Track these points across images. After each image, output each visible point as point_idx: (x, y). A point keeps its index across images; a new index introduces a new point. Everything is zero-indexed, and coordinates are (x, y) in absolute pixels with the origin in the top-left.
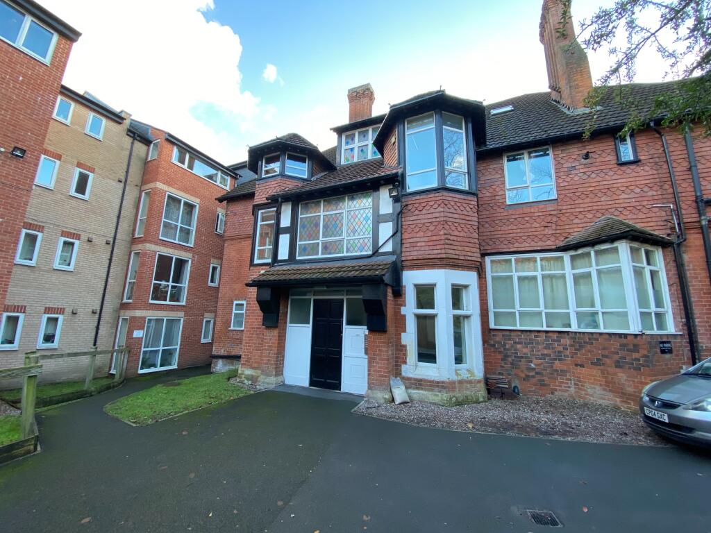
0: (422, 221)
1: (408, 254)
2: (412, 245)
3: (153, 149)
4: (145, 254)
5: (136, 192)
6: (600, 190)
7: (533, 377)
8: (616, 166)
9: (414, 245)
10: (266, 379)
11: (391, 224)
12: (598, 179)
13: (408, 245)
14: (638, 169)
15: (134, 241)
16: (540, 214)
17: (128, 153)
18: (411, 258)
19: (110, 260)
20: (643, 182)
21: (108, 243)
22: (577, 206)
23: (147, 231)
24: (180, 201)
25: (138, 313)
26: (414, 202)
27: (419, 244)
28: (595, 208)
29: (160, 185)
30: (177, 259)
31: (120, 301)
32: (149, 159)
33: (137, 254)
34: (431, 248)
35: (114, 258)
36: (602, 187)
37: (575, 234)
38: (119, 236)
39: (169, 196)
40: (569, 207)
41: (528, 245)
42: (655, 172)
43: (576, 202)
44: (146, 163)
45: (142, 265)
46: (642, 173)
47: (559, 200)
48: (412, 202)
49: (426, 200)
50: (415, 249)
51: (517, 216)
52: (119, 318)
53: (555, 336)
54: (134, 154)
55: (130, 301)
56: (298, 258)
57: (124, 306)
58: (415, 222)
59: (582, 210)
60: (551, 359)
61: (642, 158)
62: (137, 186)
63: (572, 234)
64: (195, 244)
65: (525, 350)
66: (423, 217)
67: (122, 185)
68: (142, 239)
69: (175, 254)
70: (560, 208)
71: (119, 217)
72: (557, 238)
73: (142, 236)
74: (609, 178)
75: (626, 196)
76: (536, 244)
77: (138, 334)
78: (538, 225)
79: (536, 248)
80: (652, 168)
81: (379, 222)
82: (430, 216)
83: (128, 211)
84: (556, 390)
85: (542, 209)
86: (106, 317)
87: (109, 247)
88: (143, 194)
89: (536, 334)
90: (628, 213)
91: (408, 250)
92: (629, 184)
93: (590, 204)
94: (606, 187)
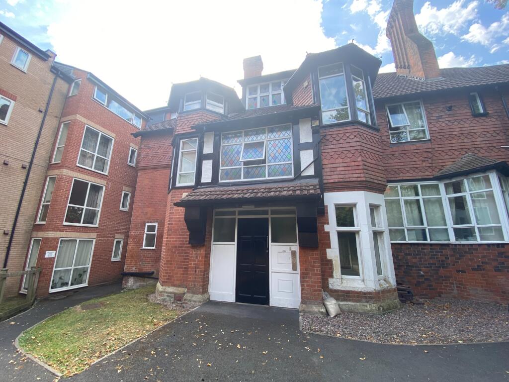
0: (340, 149)
1: (329, 177)
2: (332, 169)
3: (74, 87)
4: (61, 179)
5: (55, 122)
6: (462, 134)
7: (423, 282)
8: (471, 117)
9: (334, 170)
10: (192, 297)
11: (311, 152)
12: (460, 126)
13: (328, 170)
14: (488, 120)
15: (50, 166)
16: (418, 151)
17: (50, 87)
18: (332, 181)
19: (25, 183)
20: (492, 129)
21: (24, 168)
22: (447, 145)
23: (64, 158)
24: (97, 134)
25: (51, 234)
26: (332, 133)
27: (338, 169)
28: (460, 147)
29: (79, 117)
30: (92, 185)
31: (32, 223)
32: (70, 95)
33: (52, 179)
34: (350, 172)
35: (29, 182)
36: (463, 132)
37: (448, 166)
38: (35, 161)
39: (88, 129)
40: (440, 146)
41: (411, 175)
42: (499, 123)
43: (445, 143)
44: (67, 98)
45: (58, 188)
46: (491, 123)
47: (433, 141)
48: (330, 133)
49: (343, 132)
50: (335, 173)
51: (400, 152)
52: (31, 240)
53: (438, 249)
54: (56, 89)
55: (44, 223)
56: (220, 181)
57: (37, 228)
58: (333, 150)
59: (450, 148)
60: (437, 267)
61: (490, 112)
62: (56, 117)
63: (445, 167)
64: (109, 173)
65: (414, 260)
66: (341, 145)
67: (42, 115)
68: (59, 165)
69: (91, 180)
70: (433, 147)
71: (36, 143)
72: (433, 170)
73: (60, 162)
74: (468, 125)
75: (482, 139)
76: (417, 174)
77: (49, 254)
78: (417, 159)
79: (417, 178)
80: (497, 119)
81: (300, 150)
82: (347, 145)
83: (46, 138)
84: (442, 293)
85: (419, 147)
86: (18, 237)
87: (25, 172)
88: (62, 125)
89: (423, 247)
90: (484, 151)
91: (328, 174)
92: (482, 130)
93: (456, 145)
94: (466, 132)
